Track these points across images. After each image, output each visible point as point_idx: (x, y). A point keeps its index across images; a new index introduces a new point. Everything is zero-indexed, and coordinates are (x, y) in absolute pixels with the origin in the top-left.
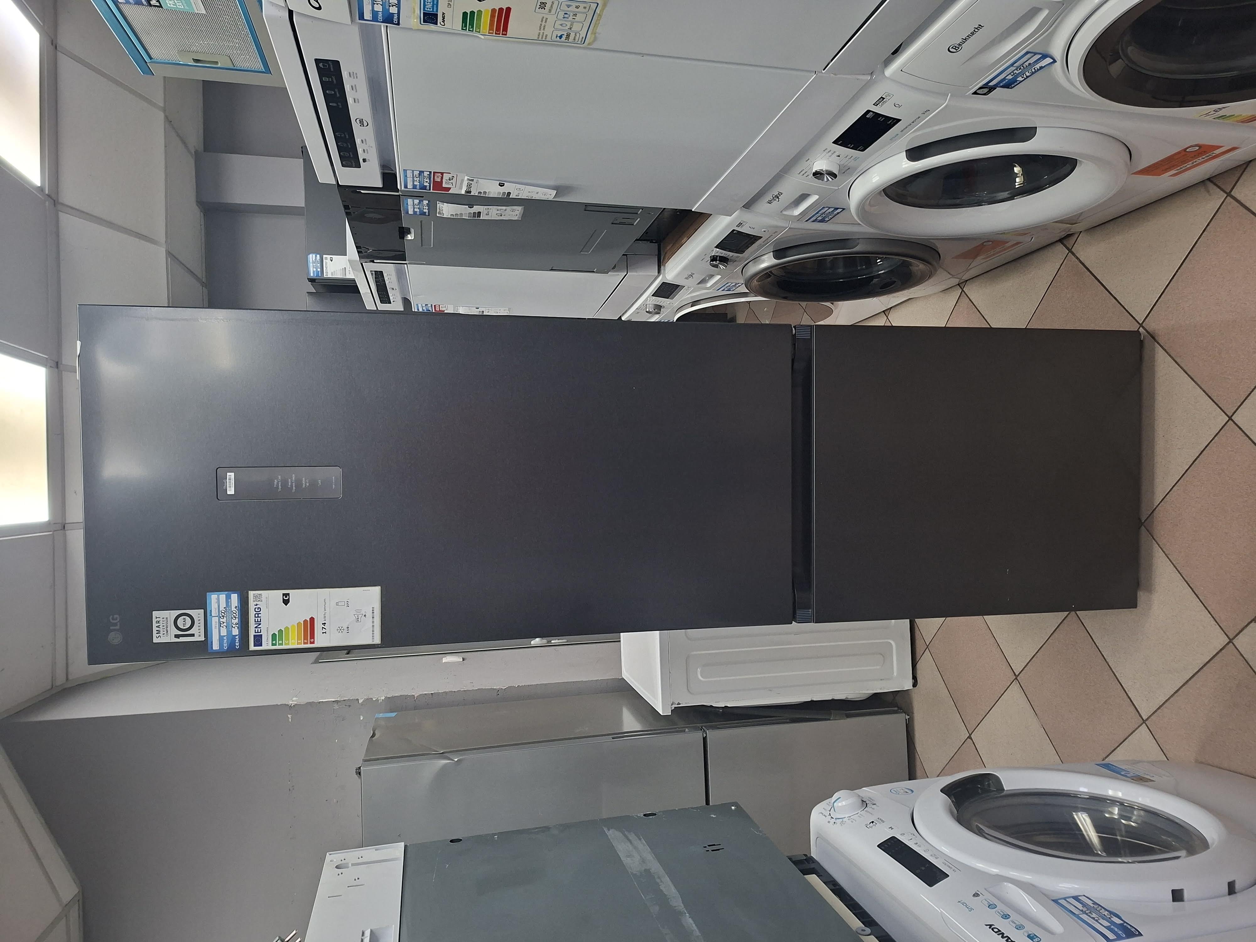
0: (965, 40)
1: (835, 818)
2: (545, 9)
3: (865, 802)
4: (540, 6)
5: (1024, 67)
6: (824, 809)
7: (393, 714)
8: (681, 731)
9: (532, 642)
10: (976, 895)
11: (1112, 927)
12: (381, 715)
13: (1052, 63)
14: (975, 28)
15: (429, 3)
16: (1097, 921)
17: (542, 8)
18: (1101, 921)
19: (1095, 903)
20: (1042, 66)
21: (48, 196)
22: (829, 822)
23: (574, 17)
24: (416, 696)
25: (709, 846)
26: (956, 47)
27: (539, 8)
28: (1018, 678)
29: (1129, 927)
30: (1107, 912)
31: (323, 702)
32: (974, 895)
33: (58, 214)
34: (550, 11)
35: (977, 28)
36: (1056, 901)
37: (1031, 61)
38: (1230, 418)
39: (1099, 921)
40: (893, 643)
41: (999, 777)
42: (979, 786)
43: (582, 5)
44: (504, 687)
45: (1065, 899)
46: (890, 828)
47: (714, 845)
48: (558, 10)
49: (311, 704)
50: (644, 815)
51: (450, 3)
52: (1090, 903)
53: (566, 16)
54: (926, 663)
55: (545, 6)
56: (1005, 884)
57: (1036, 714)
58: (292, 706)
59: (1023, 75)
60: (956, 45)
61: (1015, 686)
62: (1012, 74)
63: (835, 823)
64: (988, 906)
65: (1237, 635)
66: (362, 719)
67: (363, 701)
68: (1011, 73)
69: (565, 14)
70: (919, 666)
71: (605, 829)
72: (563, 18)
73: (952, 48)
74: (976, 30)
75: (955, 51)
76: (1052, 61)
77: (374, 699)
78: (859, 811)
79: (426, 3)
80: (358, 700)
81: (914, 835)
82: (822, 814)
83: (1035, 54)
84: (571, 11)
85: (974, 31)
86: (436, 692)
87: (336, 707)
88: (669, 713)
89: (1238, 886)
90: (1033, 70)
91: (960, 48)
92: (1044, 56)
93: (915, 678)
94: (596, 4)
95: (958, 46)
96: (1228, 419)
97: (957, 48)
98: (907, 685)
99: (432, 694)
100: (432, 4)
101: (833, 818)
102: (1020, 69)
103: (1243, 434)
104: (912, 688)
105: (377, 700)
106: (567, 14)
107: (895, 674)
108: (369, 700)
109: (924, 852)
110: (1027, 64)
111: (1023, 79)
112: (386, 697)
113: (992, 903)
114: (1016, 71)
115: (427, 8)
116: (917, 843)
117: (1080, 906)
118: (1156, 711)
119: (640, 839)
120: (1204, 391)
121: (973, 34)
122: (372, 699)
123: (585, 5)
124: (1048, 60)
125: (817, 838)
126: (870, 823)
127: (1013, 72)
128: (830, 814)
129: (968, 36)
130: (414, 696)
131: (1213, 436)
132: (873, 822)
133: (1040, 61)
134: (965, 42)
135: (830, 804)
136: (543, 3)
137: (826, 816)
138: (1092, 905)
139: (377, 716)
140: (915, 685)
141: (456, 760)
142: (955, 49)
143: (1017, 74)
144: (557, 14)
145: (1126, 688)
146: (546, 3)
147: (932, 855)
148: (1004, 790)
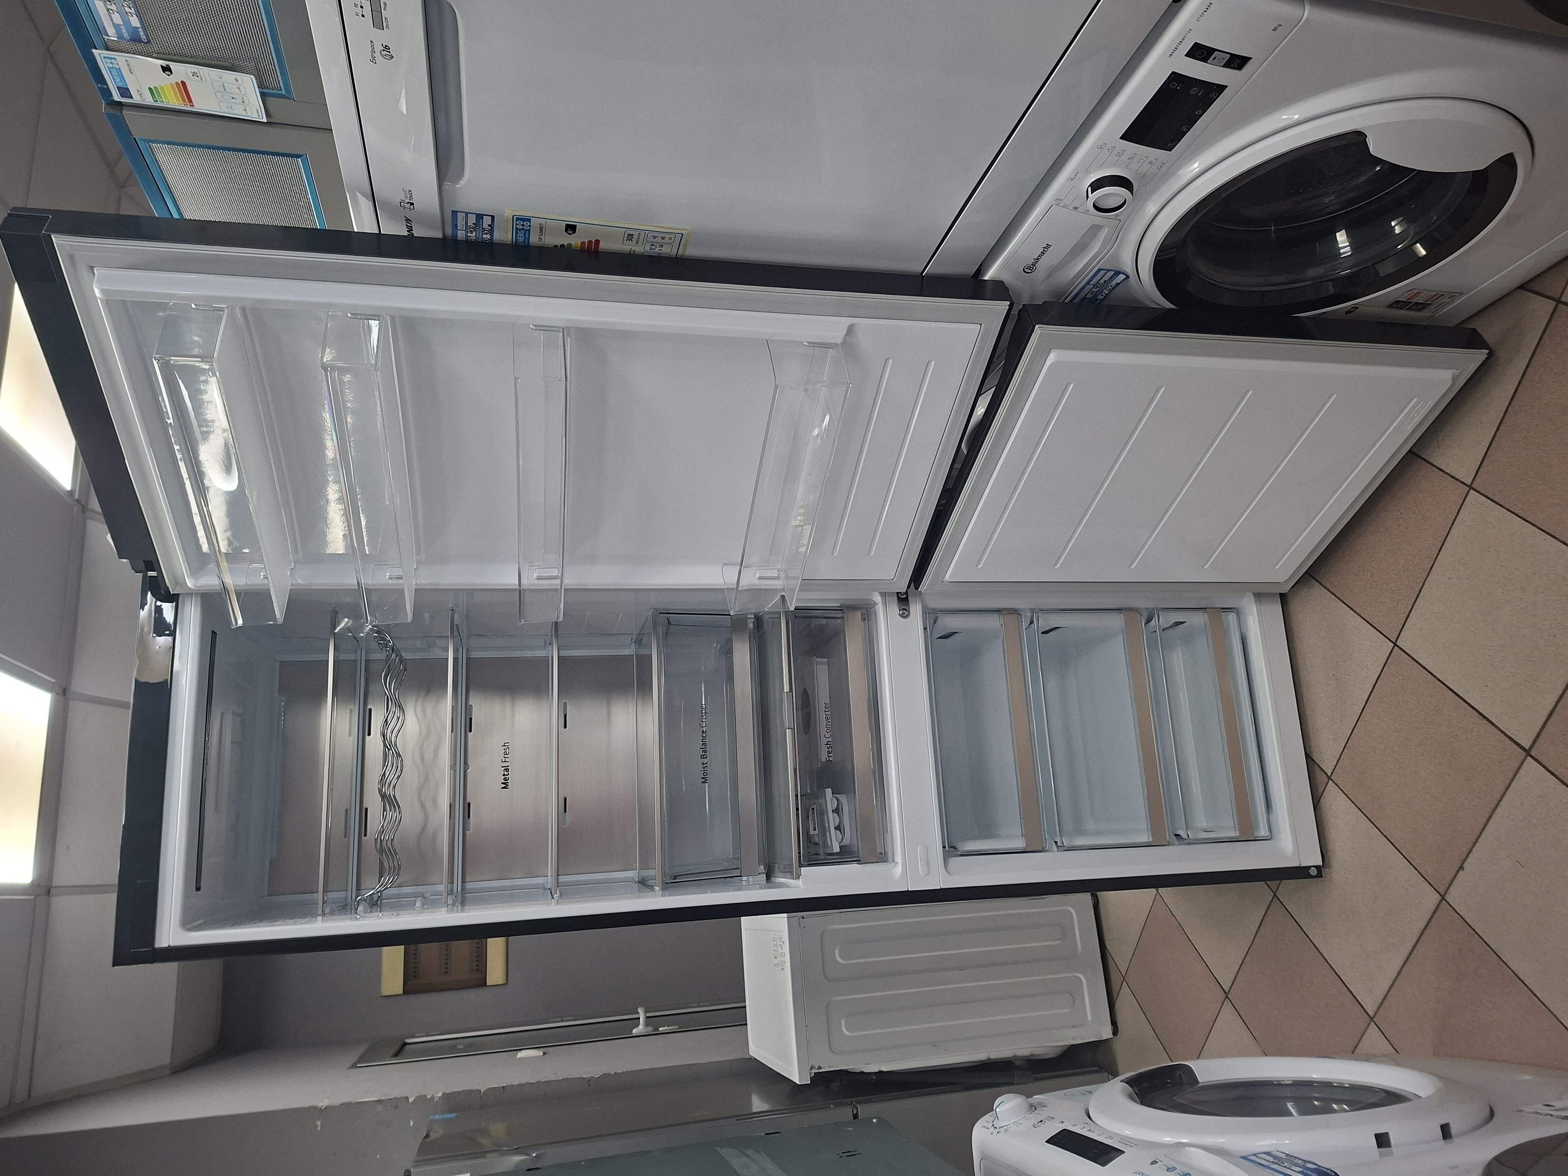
0: (1037, 260)
1: (998, 1127)
2: (632, 241)
3: (1034, 1106)
4: (627, 237)
5: (1100, 285)
6: (986, 1121)
7: (453, 1115)
8: (826, 1108)
9: (634, 1031)
10: (1154, 1162)
11: (1305, 1171)
12: (437, 1117)
13: (1124, 279)
14: (1043, 248)
15: (521, 238)
16: (1288, 1168)
17: (629, 240)
18: (1294, 1168)
19: (1287, 1155)
20: (1117, 283)
21: (78, 501)
22: (992, 1134)
23: (661, 248)
24: (483, 1090)
25: (843, 1153)
26: (1030, 267)
27: (627, 240)
28: (1229, 996)
29: (1324, 1170)
30: (1301, 1161)
31: (362, 1102)
32: (1152, 1164)
33: (86, 521)
34: (637, 243)
35: (1045, 248)
36: (1245, 1158)
37: (1106, 278)
38: (1395, 644)
39: (1291, 1168)
40: (1081, 976)
41: (1189, 1066)
42: (1169, 1081)
43: (667, 236)
44: (597, 1075)
45: (1255, 1155)
46: (1060, 1123)
47: (850, 1152)
48: (645, 242)
49: (347, 1106)
50: (766, 1134)
51: (541, 237)
52: (1283, 1156)
53: (653, 247)
54: (1125, 999)
55: (633, 238)
56: (1187, 1149)
57: (1254, 1038)
58: (323, 1108)
59: (1102, 293)
60: (1029, 265)
61: (1227, 1006)
62: (1091, 292)
63: (998, 1132)
64: (1166, 1170)
65: (1447, 890)
66: (411, 1124)
67: (414, 1100)
68: (1089, 291)
69: (652, 245)
70: (1117, 1006)
71: (718, 1149)
72: (650, 249)
73: (1027, 268)
74: (1046, 250)
75: (1030, 271)
76: (1125, 277)
77: (429, 1097)
78: (1026, 1115)
79: (518, 237)
80: (407, 1098)
81: (1087, 1124)
82: (984, 1127)
83: (1108, 271)
84: (659, 243)
85: (1044, 250)
86: (509, 1084)
87: (380, 1108)
88: (808, 1081)
89: (1454, 1130)
90: (1111, 288)
91: (1034, 267)
92: (1117, 273)
93: (1114, 1023)
94: (681, 235)
95: (1031, 266)
96: (1393, 645)
97: (1031, 269)
98: (1106, 1033)
99: (503, 1087)
100: (523, 238)
101: (996, 1128)
102: (1097, 287)
103: (1410, 659)
104: (1112, 1036)
105: (432, 1098)
106: (653, 245)
107: (1089, 1018)
108: (421, 1099)
109: (1098, 1137)
110: (1102, 281)
111: (1103, 297)
112: (443, 1094)
113: (1171, 1167)
114: (1093, 290)
115: (519, 243)
116: (1090, 1130)
117: (1271, 1159)
118: (1382, 1003)
119: (760, 1153)
120: (1364, 619)
121: (1043, 253)
122: (426, 1096)
123: (670, 236)
124: (1122, 277)
125: (981, 1161)
126: (1038, 1123)
127: (1091, 290)
128: (993, 1125)
129: (1039, 256)
130: (480, 1091)
131: (1382, 666)
132: (1041, 1121)
133: (1114, 278)
134: (1037, 262)
135: (994, 1115)
136: (630, 235)
137: (988, 1129)
138: (1285, 1157)
139: (431, 1117)
140: (1115, 1032)
141: (534, 1155)
142: (1029, 269)
143: (1096, 292)
144: (644, 245)
145: (1346, 981)
146: (633, 235)
147: (1106, 1137)
148: (1199, 1082)
